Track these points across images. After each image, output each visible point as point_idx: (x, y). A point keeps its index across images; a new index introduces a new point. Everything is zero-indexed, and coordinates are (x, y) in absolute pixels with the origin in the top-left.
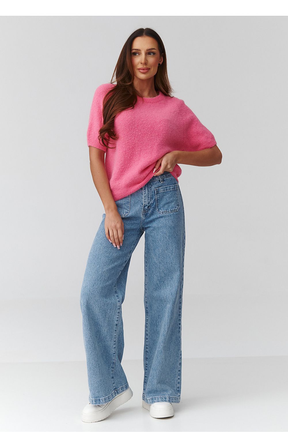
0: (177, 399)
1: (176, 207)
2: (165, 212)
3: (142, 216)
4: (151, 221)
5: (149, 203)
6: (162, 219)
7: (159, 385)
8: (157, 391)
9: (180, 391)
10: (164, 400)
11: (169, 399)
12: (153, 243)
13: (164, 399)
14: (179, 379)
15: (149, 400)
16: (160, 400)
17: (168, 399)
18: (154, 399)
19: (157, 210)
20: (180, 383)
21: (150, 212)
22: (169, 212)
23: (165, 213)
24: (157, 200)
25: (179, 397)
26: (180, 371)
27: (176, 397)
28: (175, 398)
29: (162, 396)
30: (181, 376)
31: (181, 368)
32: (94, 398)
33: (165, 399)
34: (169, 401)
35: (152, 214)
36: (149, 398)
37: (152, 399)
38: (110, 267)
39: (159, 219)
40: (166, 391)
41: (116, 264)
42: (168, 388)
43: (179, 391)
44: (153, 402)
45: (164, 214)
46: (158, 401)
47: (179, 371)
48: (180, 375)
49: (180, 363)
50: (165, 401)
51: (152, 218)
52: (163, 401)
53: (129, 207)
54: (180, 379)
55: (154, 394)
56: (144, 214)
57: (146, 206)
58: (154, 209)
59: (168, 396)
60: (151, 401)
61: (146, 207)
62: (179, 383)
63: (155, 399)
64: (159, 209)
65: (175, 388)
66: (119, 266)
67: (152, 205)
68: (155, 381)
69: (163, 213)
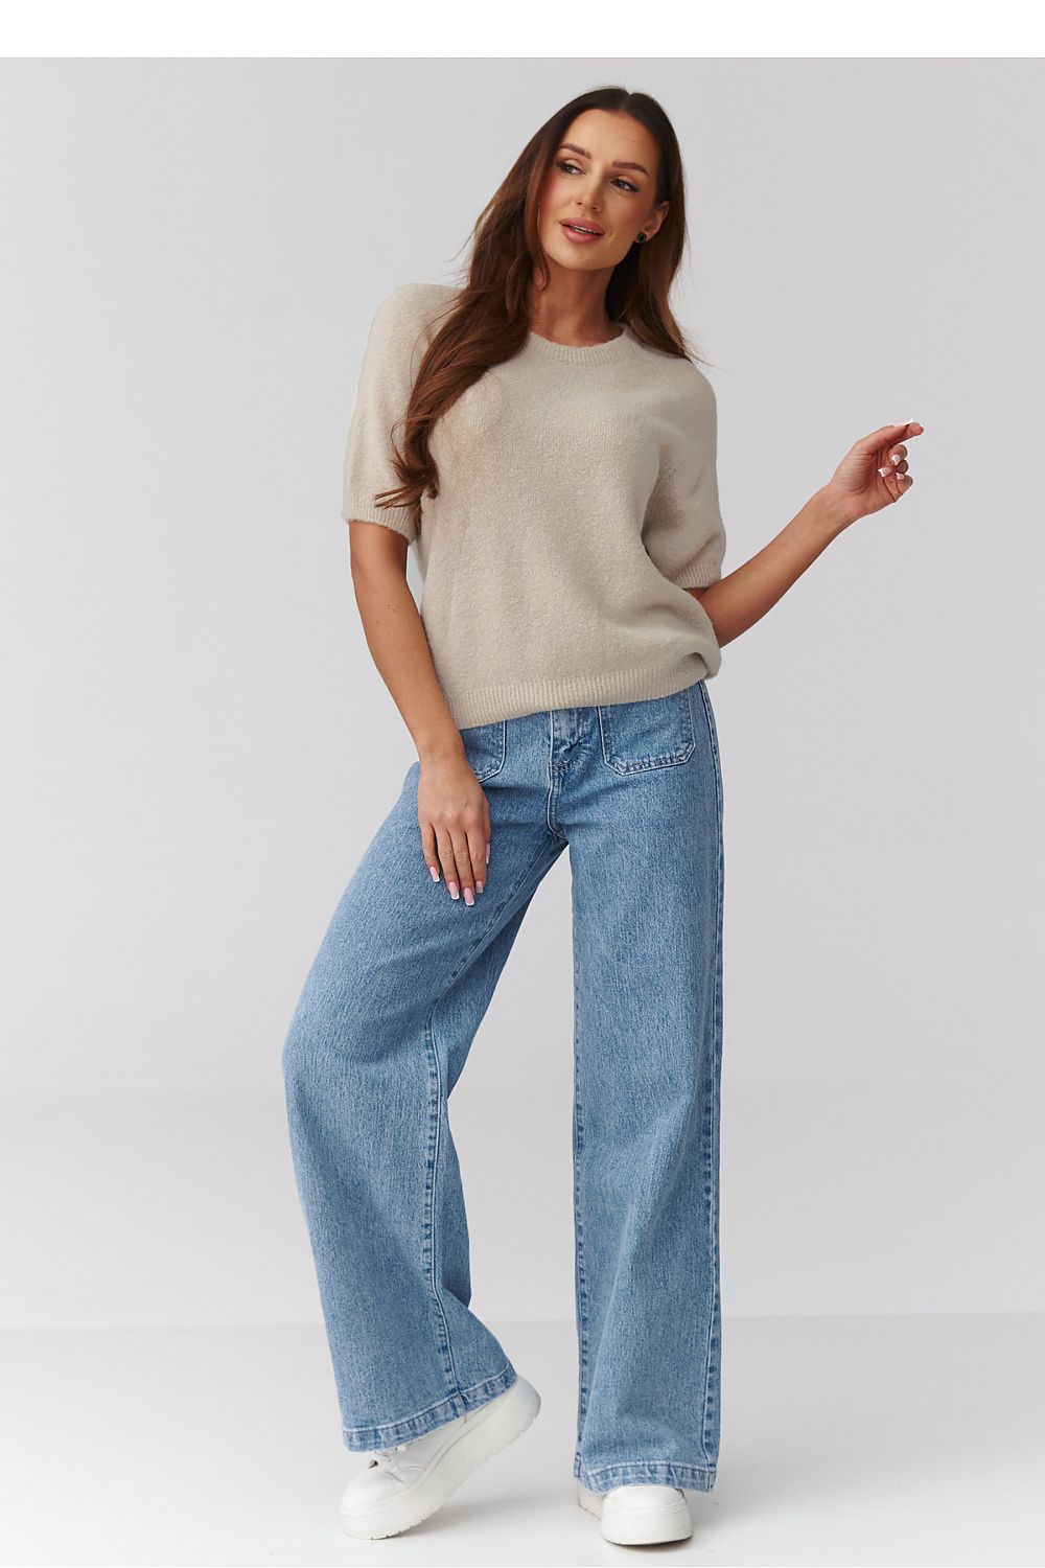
0: (702, 1478)
1: (678, 749)
2: (638, 767)
3: (549, 784)
4: (586, 802)
5: (572, 735)
6: (622, 795)
7: (627, 1420)
8: (622, 1444)
9: (716, 1445)
10: (647, 1476)
11: (670, 1472)
12: (595, 885)
13: (649, 1475)
14: (710, 1400)
15: (592, 1479)
16: (631, 1476)
17: (662, 1473)
18: (610, 1473)
19: (607, 758)
20: (714, 1416)
21: (578, 766)
22: (650, 765)
23: (635, 769)
24: (604, 722)
25: (712, 1469)
26: (714, 1369)
27: (697, 1467)
28: (694, 1470)
29: (641, 1463)
30: (719, 1389)
31: (717, 1357)
32: (357, 1427)
33: (652, 1472)
34: (668, 1481)
35: (588, 772)
36: (595, 1472)
37: (604, 1474)
38: (408, 952)
39: (616, 794)
40: (658, 1441)
41: (431, 944)
42: (663, 1431)
43: (712, 1447)
44: (607, 1486)
45: (633, 775)
46: (626, 1482)
47: (712, 1370)
48: (714, 1384)
49: (713, 1341)
50: (653, 1481)
51: (587, 788)
52: (642, 1481)
53: (502, 747)
54: (714, 1400)
55: (613, 1457)
56: (556, 774)
57: (563, 743)
58: (596, 755)
59: (664, 1462)
60: (601, 1483)
61: (563, 749)
62: (709, 1416)
63: (614, 1475)
64: (612, 756)
65: (696, 1436)
66: (445, 954)
67: (586, 742)
68: (612, 1406)
69: (628, 770)
